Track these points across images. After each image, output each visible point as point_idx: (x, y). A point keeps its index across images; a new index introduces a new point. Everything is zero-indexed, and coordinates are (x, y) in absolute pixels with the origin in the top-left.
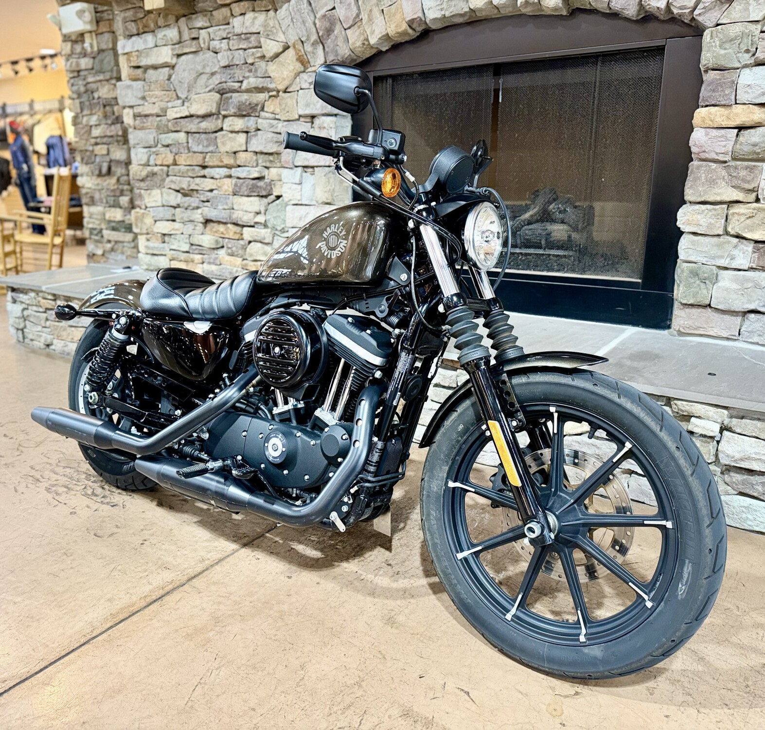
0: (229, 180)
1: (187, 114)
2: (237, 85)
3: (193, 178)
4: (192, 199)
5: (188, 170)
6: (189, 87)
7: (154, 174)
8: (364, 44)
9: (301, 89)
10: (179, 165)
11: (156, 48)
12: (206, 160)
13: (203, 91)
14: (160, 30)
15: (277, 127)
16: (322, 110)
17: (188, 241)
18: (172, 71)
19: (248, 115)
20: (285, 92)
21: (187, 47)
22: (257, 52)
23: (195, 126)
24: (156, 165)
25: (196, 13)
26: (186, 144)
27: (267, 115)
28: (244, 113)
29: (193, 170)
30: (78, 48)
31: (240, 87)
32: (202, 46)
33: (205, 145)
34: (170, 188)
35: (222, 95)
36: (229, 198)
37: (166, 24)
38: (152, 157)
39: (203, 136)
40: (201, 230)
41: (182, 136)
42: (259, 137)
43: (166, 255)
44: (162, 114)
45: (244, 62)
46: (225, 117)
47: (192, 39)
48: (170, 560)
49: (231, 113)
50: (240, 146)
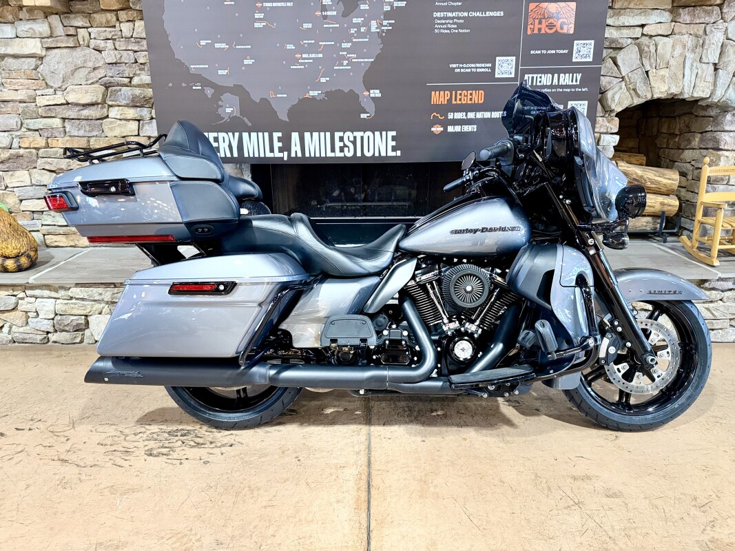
1: (65, 102)
2: (127, 80)
6: (64, 78)
7: (19, 156)
10: (51, 148)
11: (18, 39)
12: (91, 143)
13: (85, 83)
18: (40, 63)
19: (142, 106)
21: (62, 41)
23: (75, 113)
24: (20, 147)
25: (71, 12)
26: (62, 129)
28: (138, 104)
31: (130, 82)
32: (81, 43)
33: (87, 130)
34: (43, 169)
35: (107, 88)
37: (31, 18)
38: (15, 140)
39: (84, 122)
41: (57, 122)
42: (154, 124)
43: (38, 231)
44: (28, 101)
45: (133, 61)
46: (111, 106)
47: (68, 35)
48: (336, 461)
49: (120, 104)
50: (131, 132)
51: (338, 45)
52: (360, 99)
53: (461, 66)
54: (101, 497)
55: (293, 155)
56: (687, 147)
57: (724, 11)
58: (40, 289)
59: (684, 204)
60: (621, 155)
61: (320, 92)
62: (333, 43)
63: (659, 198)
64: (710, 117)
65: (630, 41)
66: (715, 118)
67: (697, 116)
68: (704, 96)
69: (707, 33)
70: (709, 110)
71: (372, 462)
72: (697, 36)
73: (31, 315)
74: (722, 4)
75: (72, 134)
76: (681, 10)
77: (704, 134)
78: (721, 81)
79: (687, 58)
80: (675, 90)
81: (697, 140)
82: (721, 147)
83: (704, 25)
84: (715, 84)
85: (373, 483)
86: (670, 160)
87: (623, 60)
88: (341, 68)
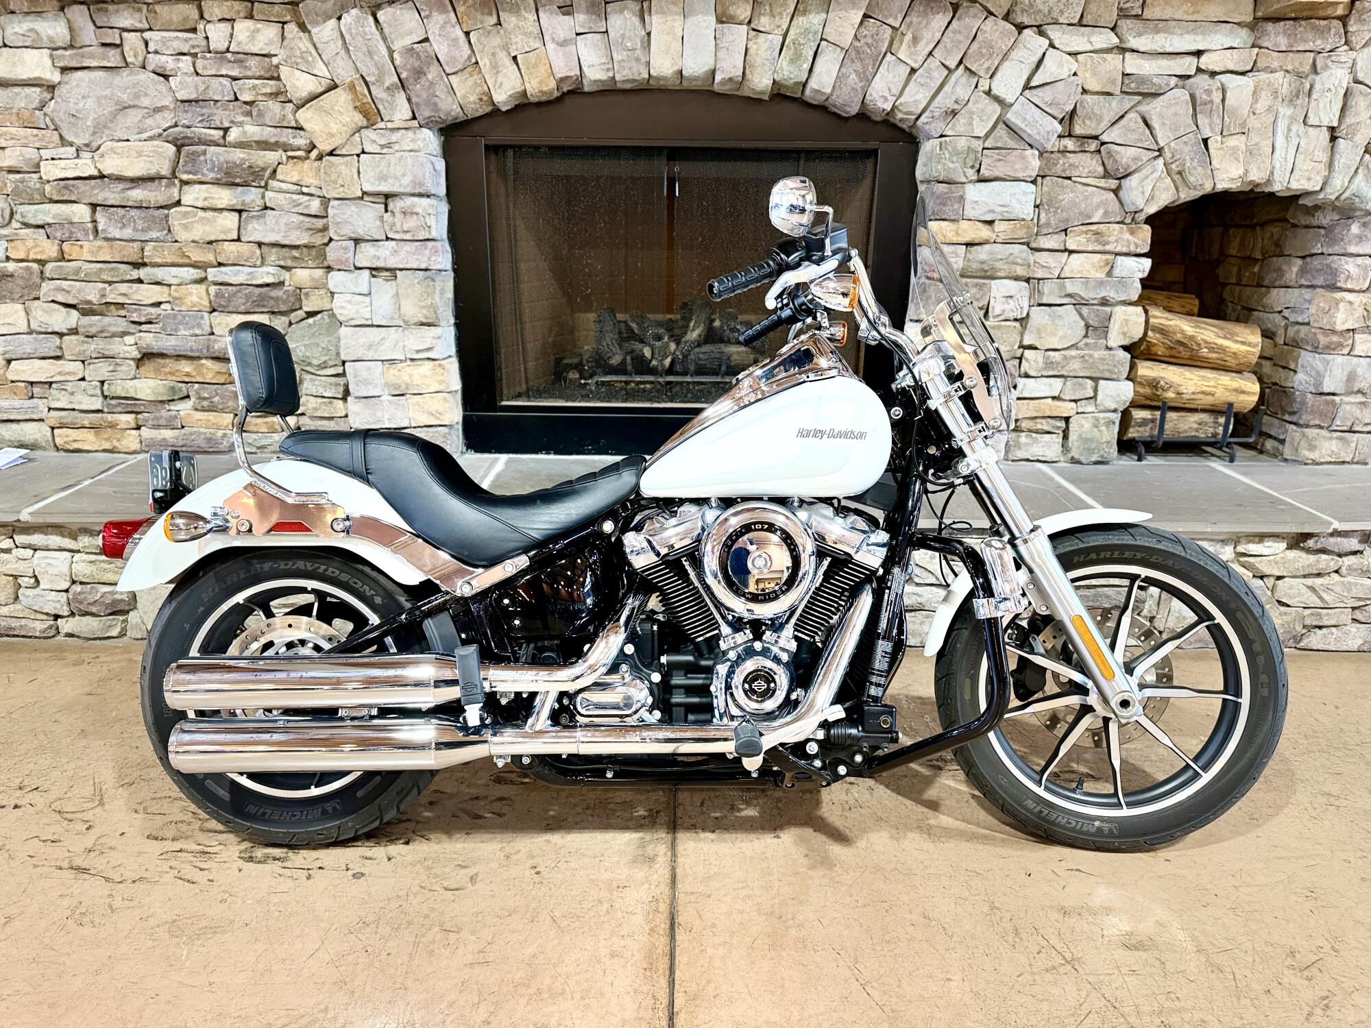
0: (202, 288)
1: (95, 173)
2: (217, 134)
3: (110, 283)
4: (106, 320)
5: (101, 269)
6: (94, 127)
7: (5, 276)
8: (481, 99)
9: (363, 152)
10: (69, 261)
11: (6, 50)
12: (145, 253)
13: (136, 137)
14: (15, 17)
15: (307, 207)
16: (414, 188)
17: (99, 392)
18: (49, 96)
19: (246, 184)
20: (331, 154)
21: (92, 56)
22: (264, 86)
23: (117, 196)
24: (8, 259)
25: (110, 1)
26: (90, 225)
27: (284, 186)
28: (238, 180)
29: (113, 270)
31: (224, 137)
32: (129, 60)
33: (140, 226)
34: (53, 301)
35: (179, 148)
36: (202, 317)
37: (33, 9)
39: (133, 212)
40: (133, 372)
41: (81, 212)
42: (268, 219)
43: (42, 420)
44: (25, 169)
45: (232, 97)
46: (187, 183)
47: (104, 45)
48: (608, 875)
49: (203, 179)
50: (225, 233)
54: (150, 943)
56: (1277, 284)
57: (1352, 28)
58: (42, 533)
59: (1267, 391)
60: (1153, 296)
63: (1222, 377)
64: (1319, 227)
65: (1173, 81)
66: (1329, 230)
67: (1295, 226)
68: (1311, 189)
69: (1318, 68)
70: (1318, 214)
71: (679, 878)
72: (1300, 76)
73: (24, 581)
74: (1347, 16)
75: (109, 236)
76: (1270, 26)
77: (1308, 259)
78: (1342, 160)
79: (1281, 115)
80: (1256, 176)
81: (1295, 269)
82: (1339, 284)
83: (1312, 55)
84: (1330, 165)
85: (680, 919)
86: (1244, 308)
87: (1161, 116)
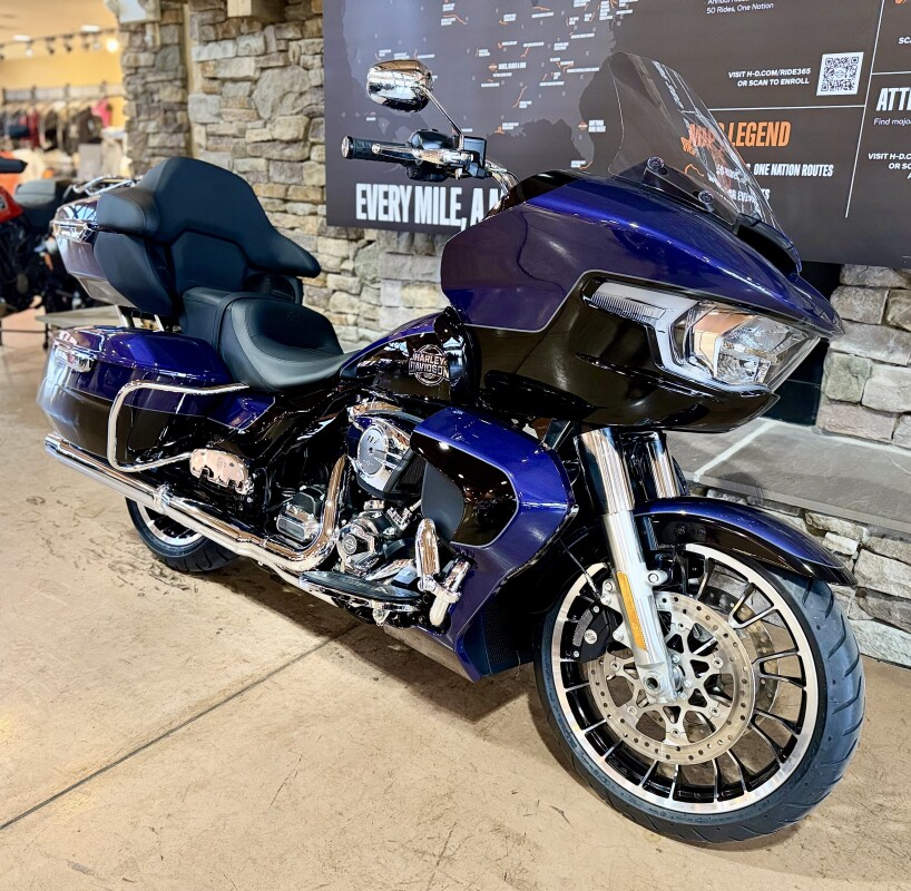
0: (314, 218)
1: (269, 137)
3: (273, 212)
5: (267, 203)
6: (273, 107)
11: (237, 59)
12: (289, 193)
13: (290, 112)
14: (243, 37)
18: (254, 87)
21: (274, 59)
23: (278, 153)
25: (284, 21)
26: (265, 173)
29: (273, 203)
30: (137, 40)
32: (291, 60)
33: (288, 175)
35: (311, 119)
36: (313, 239)
37: (250, 31)
39: (286, 165)
41: (261, 163)
44: (239, 135)
46: (315, 144)
47: (279, 51)
49: (321, 141)
51: (549, 46)
52: (573, 136)
53: (750, 74)
55: (473, 223)
61: (517, 124)
62: (542, 44)
75: (274, 180)
88: (550, 84)
